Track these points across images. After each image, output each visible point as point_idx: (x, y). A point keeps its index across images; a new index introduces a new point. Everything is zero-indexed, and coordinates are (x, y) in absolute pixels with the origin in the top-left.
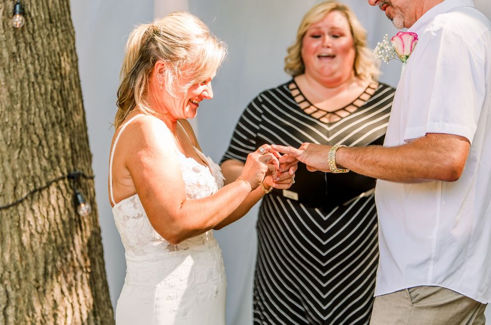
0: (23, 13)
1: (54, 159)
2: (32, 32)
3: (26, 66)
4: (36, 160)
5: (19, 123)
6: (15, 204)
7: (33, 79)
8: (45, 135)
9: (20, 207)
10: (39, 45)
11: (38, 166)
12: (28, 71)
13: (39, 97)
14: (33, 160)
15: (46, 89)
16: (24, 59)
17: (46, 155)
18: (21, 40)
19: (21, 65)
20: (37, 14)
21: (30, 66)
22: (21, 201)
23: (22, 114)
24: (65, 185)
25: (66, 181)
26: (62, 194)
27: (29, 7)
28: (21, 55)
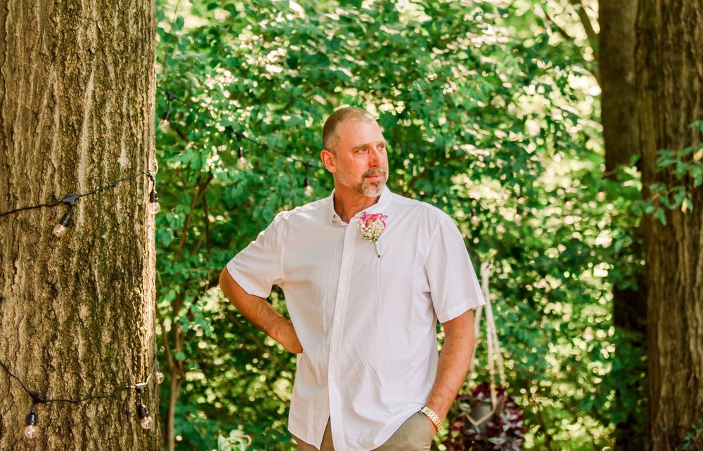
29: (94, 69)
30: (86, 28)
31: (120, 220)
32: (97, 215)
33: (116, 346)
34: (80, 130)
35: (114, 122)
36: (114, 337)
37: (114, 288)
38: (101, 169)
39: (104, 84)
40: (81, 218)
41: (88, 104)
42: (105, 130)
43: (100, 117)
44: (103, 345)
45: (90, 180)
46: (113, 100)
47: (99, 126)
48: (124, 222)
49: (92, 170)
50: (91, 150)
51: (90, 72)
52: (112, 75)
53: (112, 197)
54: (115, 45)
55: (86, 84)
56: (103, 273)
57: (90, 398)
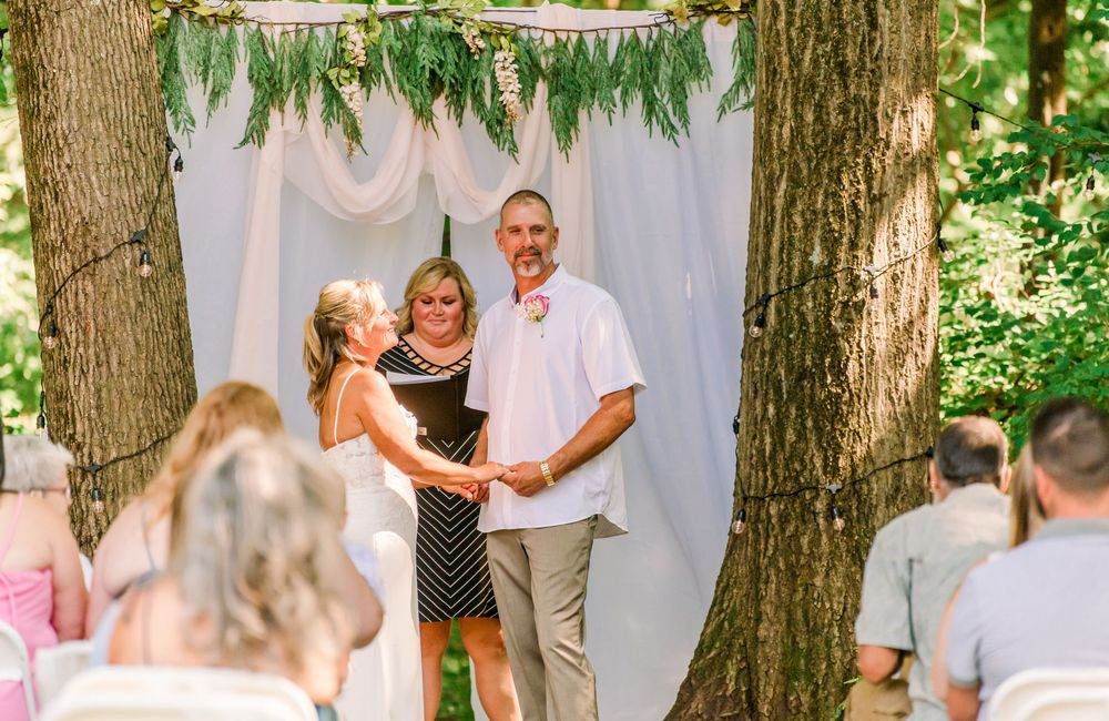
0: (149, 263)
1: (174, 409)
2: (156, 281)
3: (151, 315)
4: (159, 410)
5: (144, 372)
6: (139, 454)
7: (156, 329)
8: (167, 386)
9: (144, 457)
10: (162, 295)
12: (152, 320)
14: (156, 410)
15: (168, 339)
16: (149, 308)
18: (147, 290)
19: (146, 315)
20: (160, 263)
22: (145, 451)
23: (146, 364)
28: (147, 304)
29: (786, 167)
30: (781, 127)
31: (810, 319)
32: (785, 314)
33: (802, 445)
34: (772, 230)
35: (805, 220)
36: (801, 435)
37: (802, 388)
38: (790, 268)
39: (795, 182)
40: (772, 319)
41: (779, 202)
42: (795, 228)
43: (790, 216)
44: (787, 445)
45: (779, 279)
46: (806, 197)
47: (788, 225)
48: (816, 321)
49: (782, 270)
50: (781, 250)
51: (782, 170)
52: (805, 172)
53: (800, 296)
54: (809, 141)
55: (778, 183)
56: (789, 371)
57: (772, 495)
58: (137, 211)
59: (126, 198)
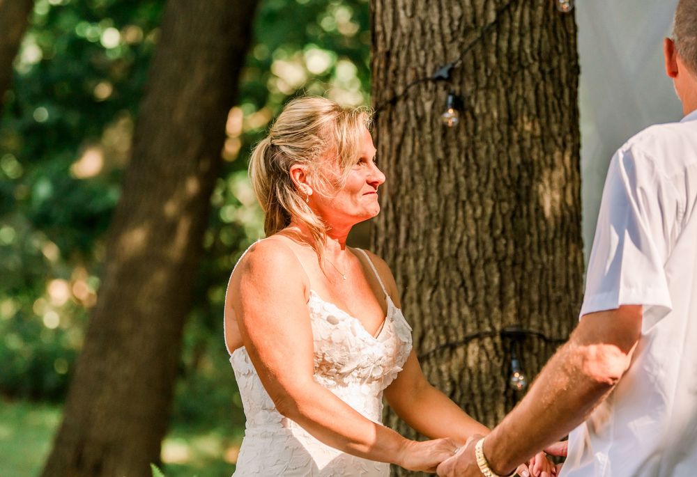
1: (481, 306)
2: (471, 134)
3: (456, 178)
4: (454, 305)
5: (437, 253)
7: (464, 196)
8: (472, 274)
10: (482, 153)
11: (455, 313)
12: (457, 186)
13: (470, 222)
14: (449, 304)
15: (483, 212)
16: (454, 169)
17: (470, 299)
18: (453, 144)
19: (449, 177)
20: (484, 110)
21: (462, 179)
22: (427, 357)
23: (441, 242)
24: (495, 345)
25: (498, 340)
26: (488, 355)
27: (473, 101)
28: (452, 163)
58: (449, 38)
59: (435, 21)
